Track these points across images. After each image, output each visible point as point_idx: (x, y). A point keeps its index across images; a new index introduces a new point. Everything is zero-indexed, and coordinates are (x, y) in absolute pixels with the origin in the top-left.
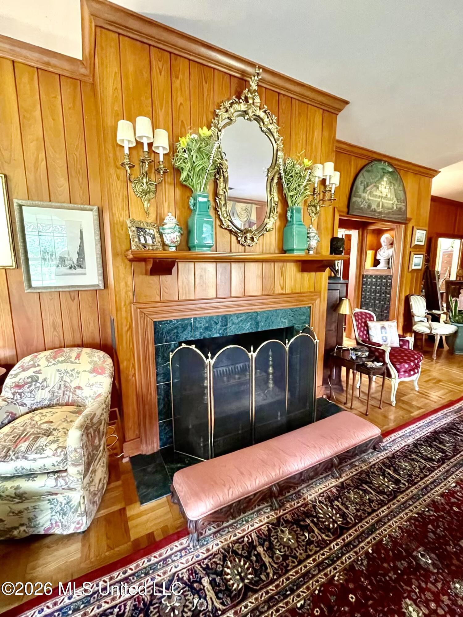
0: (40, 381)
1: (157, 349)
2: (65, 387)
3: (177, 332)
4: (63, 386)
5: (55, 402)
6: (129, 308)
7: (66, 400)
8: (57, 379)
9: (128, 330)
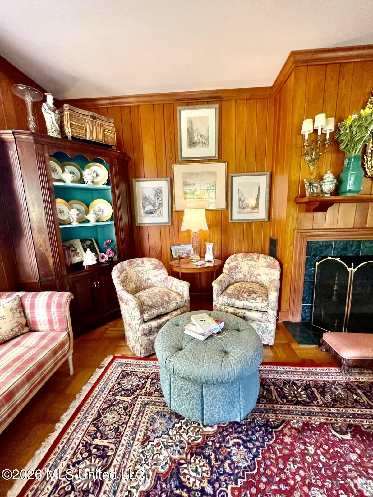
0: (239, 268)
1: (307, 259)
2: (251, 273)
3: (321, 250)
4: (250, 273)
5: (246, 280)
6: (292, 232)
7: (252, 280)
8: (247, 268)
9: (291, 245)
